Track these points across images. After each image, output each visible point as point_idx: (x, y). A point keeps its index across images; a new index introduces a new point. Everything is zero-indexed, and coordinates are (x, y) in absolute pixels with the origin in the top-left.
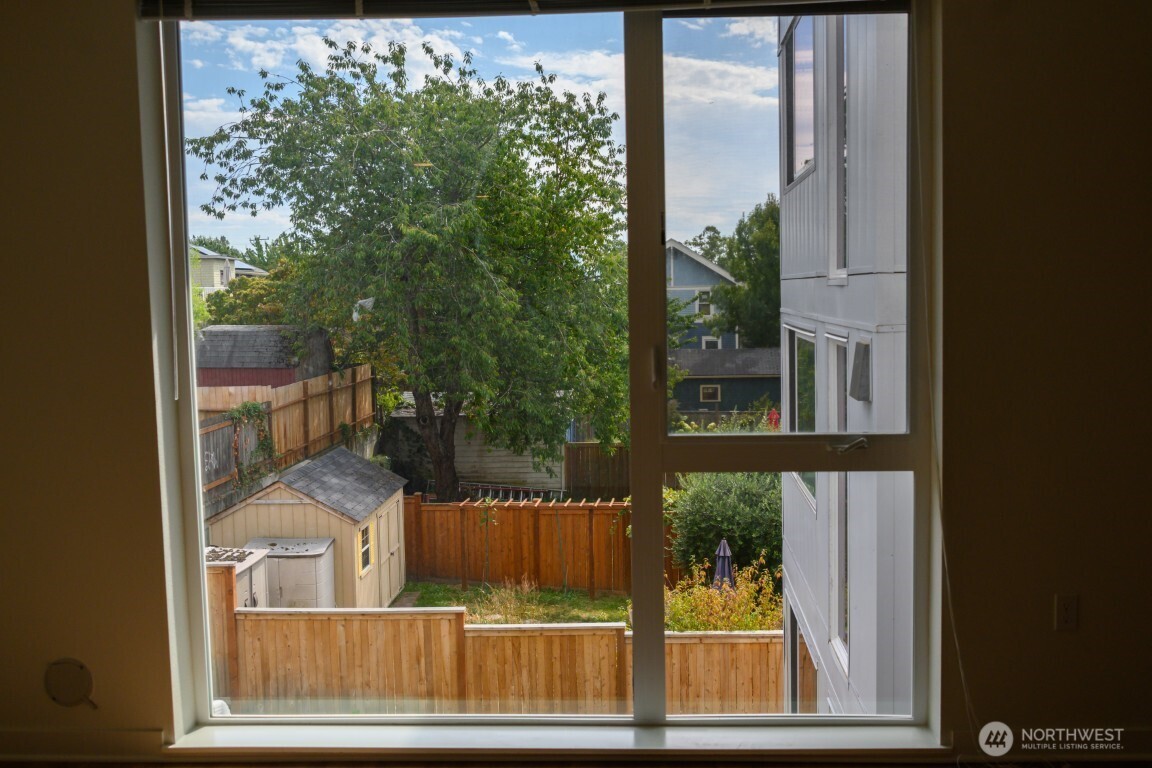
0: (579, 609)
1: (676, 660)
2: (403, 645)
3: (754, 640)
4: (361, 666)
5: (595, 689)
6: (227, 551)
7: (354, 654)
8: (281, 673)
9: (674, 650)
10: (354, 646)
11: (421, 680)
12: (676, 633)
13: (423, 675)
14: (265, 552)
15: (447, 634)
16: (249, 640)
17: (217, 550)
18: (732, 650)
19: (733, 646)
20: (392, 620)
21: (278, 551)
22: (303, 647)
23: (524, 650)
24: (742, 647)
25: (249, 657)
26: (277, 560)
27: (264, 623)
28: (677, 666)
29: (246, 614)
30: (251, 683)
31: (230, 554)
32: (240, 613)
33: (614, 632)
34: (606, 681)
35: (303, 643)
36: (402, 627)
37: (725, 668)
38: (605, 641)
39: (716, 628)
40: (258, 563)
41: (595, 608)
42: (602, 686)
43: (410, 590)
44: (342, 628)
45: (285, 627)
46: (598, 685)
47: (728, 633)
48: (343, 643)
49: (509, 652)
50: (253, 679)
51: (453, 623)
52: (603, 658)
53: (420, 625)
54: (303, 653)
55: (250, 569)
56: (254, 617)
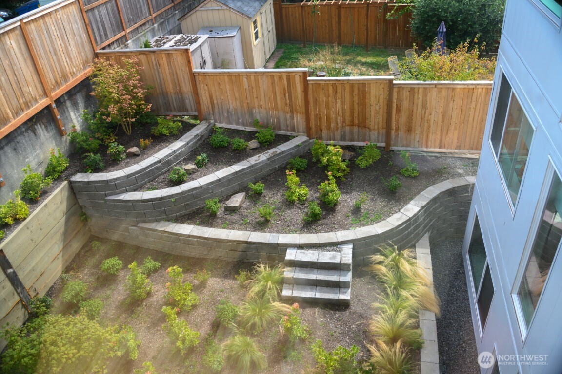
0: (361, 57)
1: (420, 96)
2: (277, 88)
3: (466, 86)
4: (257, 98)
5: (376, 110)
6: (189, 37)
7: (253, 92)
8: (219, 101)
9: (420, 91)
10: (252, 88)
11: (286, 104)
12: (422, 82)
13: (288, 101)
14: (207, 36)
15: (299, 82)
16: (202, 85)
17: (184, 36)
18: (453, 91)
19: (454, 89)
20: (271, 75)
21: (214, 35)
22: (228, 89)
23: (339, 90)
24: (458, 90)
25: (203, 92)
26: (213, 39)
27: (208, 77)
28: (421, 99)
29: (199, 73)
30: (206, 105)
31: (190, 38)
32: (195, 73)
33: (388, 82)
34: (382, 106)
35: (228, 86)
36: (275, 79)
37: (447, 100)
38: (382, 86)
39: (445, 80)
40: (204, 43)
41: (369, 56)
42: (379, 109)
43: (279, 48)
44: (246, 79)
45: (218, 79)
46: (377, 108)
47: (451, 82)
48: (247, 87)
49: (331, 91)
50: (207, 104)
51: (301, 76)
52: (381, 95)
53: (285, 78)
54: (228, 92)
55: (200, 46)
56: (203, 75)
